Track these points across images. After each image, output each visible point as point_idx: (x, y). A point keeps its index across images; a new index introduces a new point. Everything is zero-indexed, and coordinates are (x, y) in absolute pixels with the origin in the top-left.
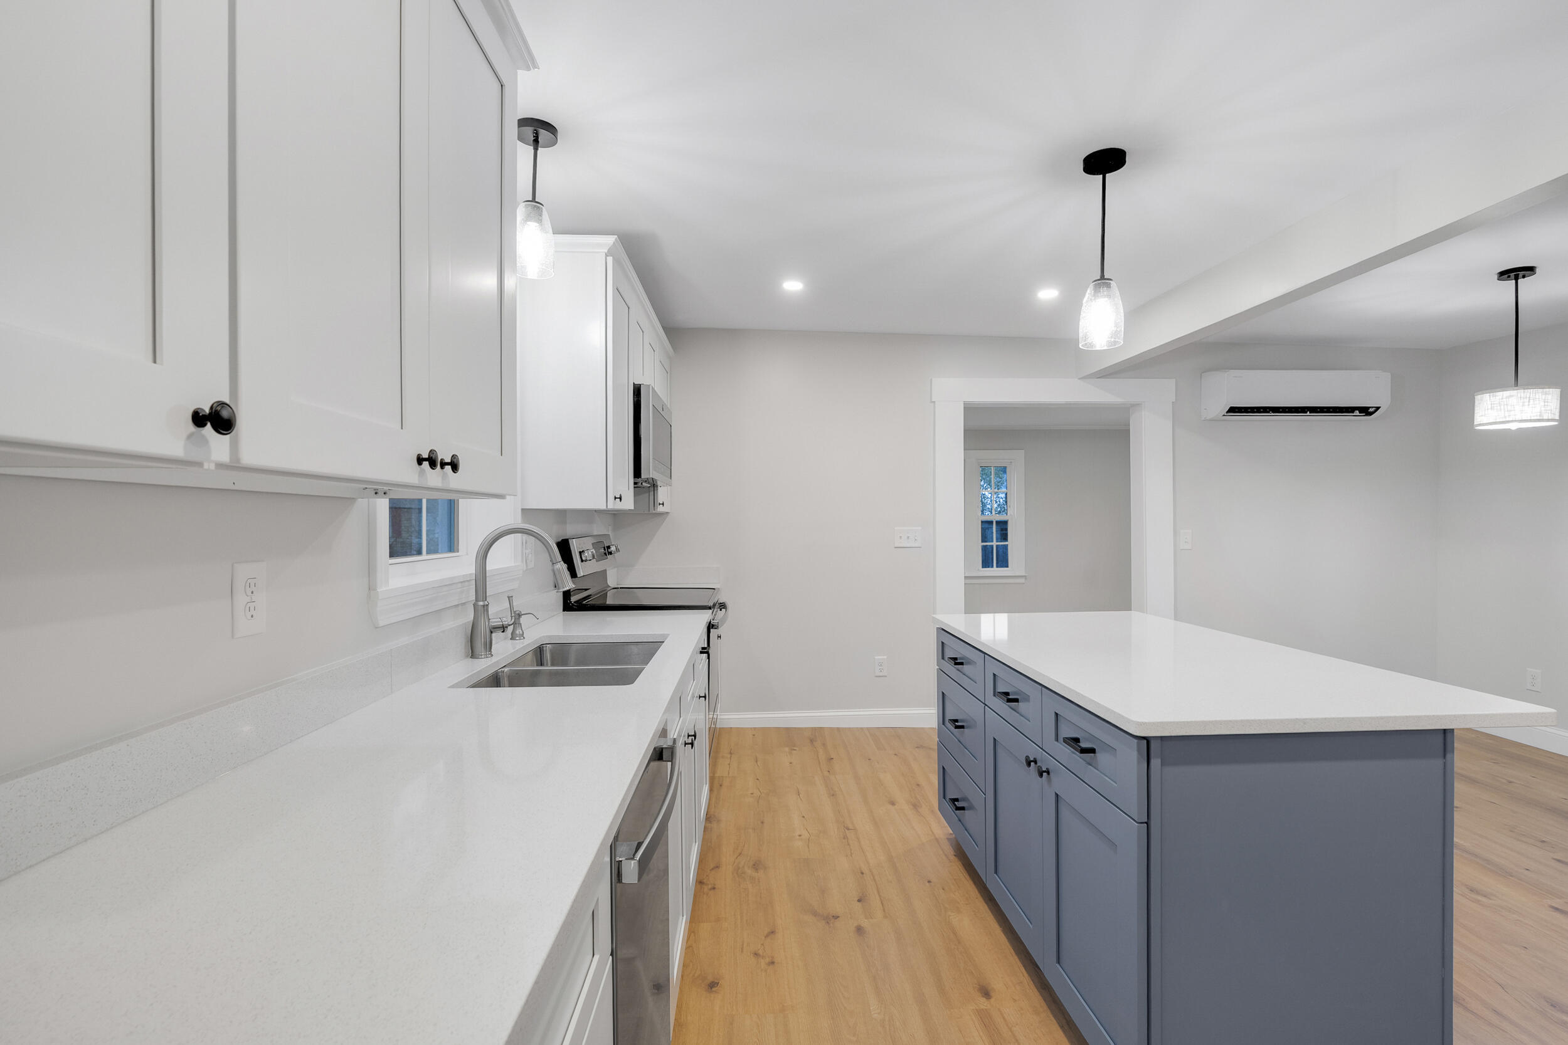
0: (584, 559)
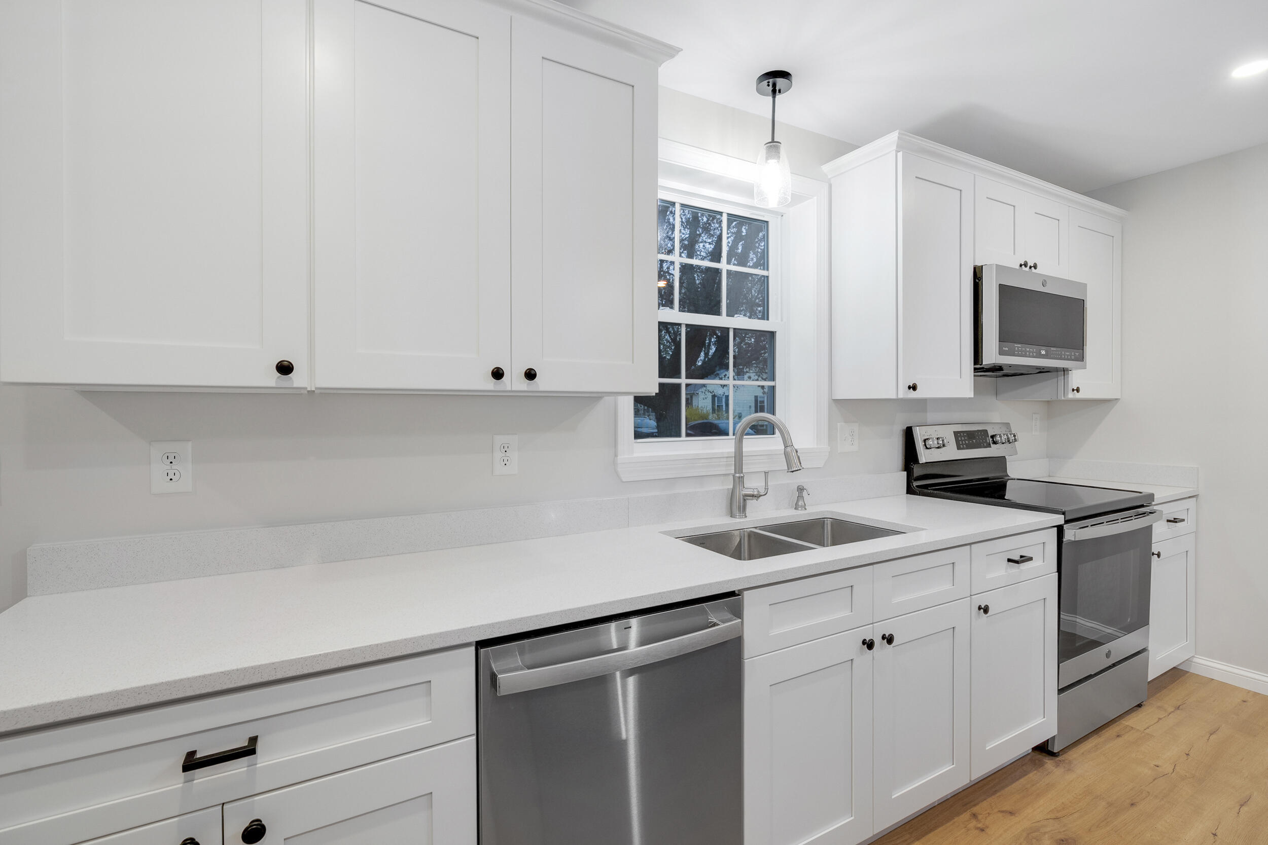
0: (928, 446)
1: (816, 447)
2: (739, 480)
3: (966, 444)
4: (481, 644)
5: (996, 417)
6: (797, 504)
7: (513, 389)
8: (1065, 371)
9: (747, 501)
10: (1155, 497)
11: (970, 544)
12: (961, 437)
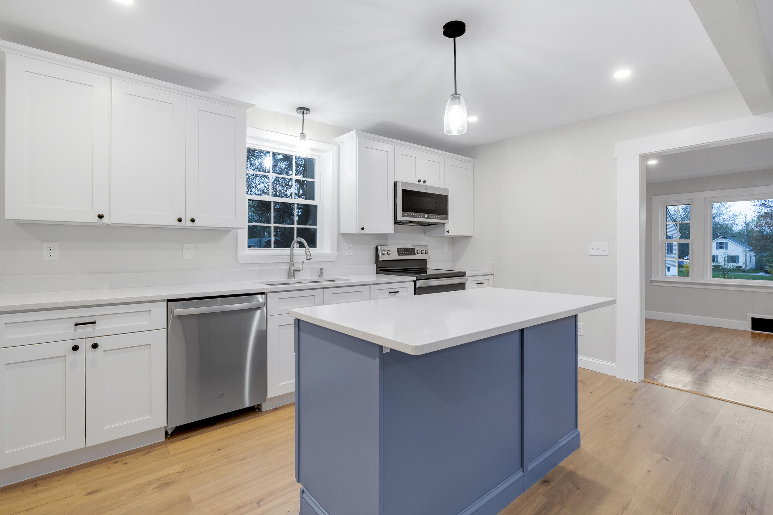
0: (384, 254)
1: (331, 253)
2: (292, 264)
3: (403, 253)
4: (169, 301)
5: (424, 243)
6: (320, 275)
7: (186, 225)
8: (444, 224)
9: (295, 273)
10: (466, 273)
11: (370, 285)
12: (401, 250)
